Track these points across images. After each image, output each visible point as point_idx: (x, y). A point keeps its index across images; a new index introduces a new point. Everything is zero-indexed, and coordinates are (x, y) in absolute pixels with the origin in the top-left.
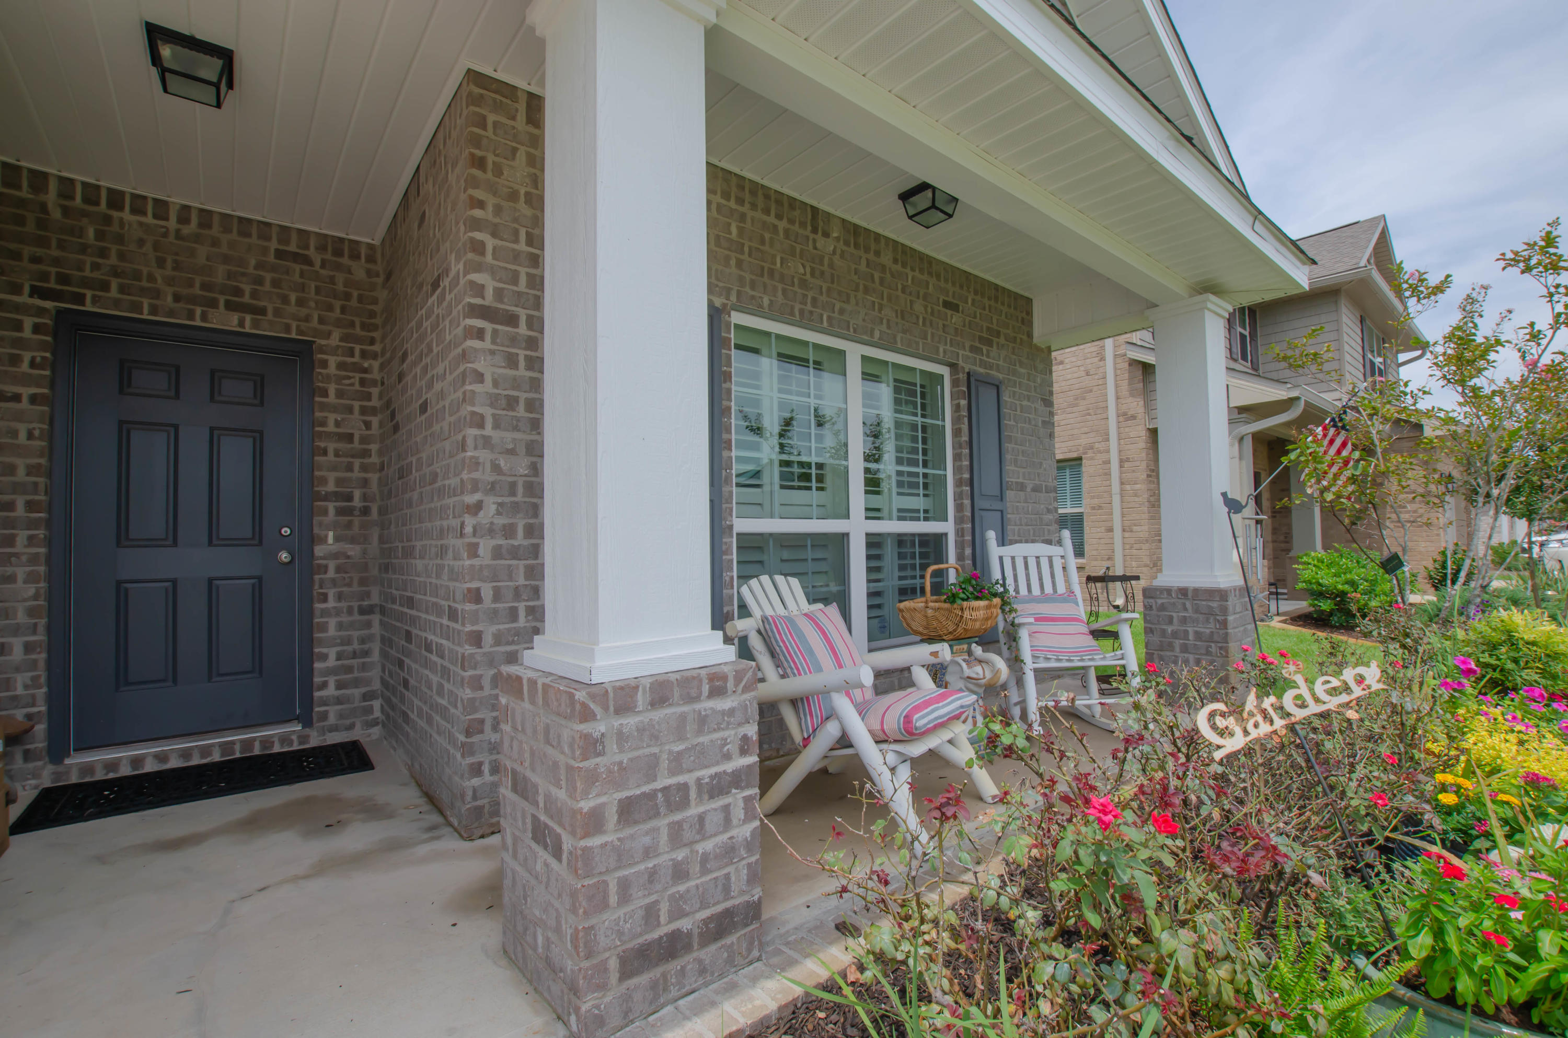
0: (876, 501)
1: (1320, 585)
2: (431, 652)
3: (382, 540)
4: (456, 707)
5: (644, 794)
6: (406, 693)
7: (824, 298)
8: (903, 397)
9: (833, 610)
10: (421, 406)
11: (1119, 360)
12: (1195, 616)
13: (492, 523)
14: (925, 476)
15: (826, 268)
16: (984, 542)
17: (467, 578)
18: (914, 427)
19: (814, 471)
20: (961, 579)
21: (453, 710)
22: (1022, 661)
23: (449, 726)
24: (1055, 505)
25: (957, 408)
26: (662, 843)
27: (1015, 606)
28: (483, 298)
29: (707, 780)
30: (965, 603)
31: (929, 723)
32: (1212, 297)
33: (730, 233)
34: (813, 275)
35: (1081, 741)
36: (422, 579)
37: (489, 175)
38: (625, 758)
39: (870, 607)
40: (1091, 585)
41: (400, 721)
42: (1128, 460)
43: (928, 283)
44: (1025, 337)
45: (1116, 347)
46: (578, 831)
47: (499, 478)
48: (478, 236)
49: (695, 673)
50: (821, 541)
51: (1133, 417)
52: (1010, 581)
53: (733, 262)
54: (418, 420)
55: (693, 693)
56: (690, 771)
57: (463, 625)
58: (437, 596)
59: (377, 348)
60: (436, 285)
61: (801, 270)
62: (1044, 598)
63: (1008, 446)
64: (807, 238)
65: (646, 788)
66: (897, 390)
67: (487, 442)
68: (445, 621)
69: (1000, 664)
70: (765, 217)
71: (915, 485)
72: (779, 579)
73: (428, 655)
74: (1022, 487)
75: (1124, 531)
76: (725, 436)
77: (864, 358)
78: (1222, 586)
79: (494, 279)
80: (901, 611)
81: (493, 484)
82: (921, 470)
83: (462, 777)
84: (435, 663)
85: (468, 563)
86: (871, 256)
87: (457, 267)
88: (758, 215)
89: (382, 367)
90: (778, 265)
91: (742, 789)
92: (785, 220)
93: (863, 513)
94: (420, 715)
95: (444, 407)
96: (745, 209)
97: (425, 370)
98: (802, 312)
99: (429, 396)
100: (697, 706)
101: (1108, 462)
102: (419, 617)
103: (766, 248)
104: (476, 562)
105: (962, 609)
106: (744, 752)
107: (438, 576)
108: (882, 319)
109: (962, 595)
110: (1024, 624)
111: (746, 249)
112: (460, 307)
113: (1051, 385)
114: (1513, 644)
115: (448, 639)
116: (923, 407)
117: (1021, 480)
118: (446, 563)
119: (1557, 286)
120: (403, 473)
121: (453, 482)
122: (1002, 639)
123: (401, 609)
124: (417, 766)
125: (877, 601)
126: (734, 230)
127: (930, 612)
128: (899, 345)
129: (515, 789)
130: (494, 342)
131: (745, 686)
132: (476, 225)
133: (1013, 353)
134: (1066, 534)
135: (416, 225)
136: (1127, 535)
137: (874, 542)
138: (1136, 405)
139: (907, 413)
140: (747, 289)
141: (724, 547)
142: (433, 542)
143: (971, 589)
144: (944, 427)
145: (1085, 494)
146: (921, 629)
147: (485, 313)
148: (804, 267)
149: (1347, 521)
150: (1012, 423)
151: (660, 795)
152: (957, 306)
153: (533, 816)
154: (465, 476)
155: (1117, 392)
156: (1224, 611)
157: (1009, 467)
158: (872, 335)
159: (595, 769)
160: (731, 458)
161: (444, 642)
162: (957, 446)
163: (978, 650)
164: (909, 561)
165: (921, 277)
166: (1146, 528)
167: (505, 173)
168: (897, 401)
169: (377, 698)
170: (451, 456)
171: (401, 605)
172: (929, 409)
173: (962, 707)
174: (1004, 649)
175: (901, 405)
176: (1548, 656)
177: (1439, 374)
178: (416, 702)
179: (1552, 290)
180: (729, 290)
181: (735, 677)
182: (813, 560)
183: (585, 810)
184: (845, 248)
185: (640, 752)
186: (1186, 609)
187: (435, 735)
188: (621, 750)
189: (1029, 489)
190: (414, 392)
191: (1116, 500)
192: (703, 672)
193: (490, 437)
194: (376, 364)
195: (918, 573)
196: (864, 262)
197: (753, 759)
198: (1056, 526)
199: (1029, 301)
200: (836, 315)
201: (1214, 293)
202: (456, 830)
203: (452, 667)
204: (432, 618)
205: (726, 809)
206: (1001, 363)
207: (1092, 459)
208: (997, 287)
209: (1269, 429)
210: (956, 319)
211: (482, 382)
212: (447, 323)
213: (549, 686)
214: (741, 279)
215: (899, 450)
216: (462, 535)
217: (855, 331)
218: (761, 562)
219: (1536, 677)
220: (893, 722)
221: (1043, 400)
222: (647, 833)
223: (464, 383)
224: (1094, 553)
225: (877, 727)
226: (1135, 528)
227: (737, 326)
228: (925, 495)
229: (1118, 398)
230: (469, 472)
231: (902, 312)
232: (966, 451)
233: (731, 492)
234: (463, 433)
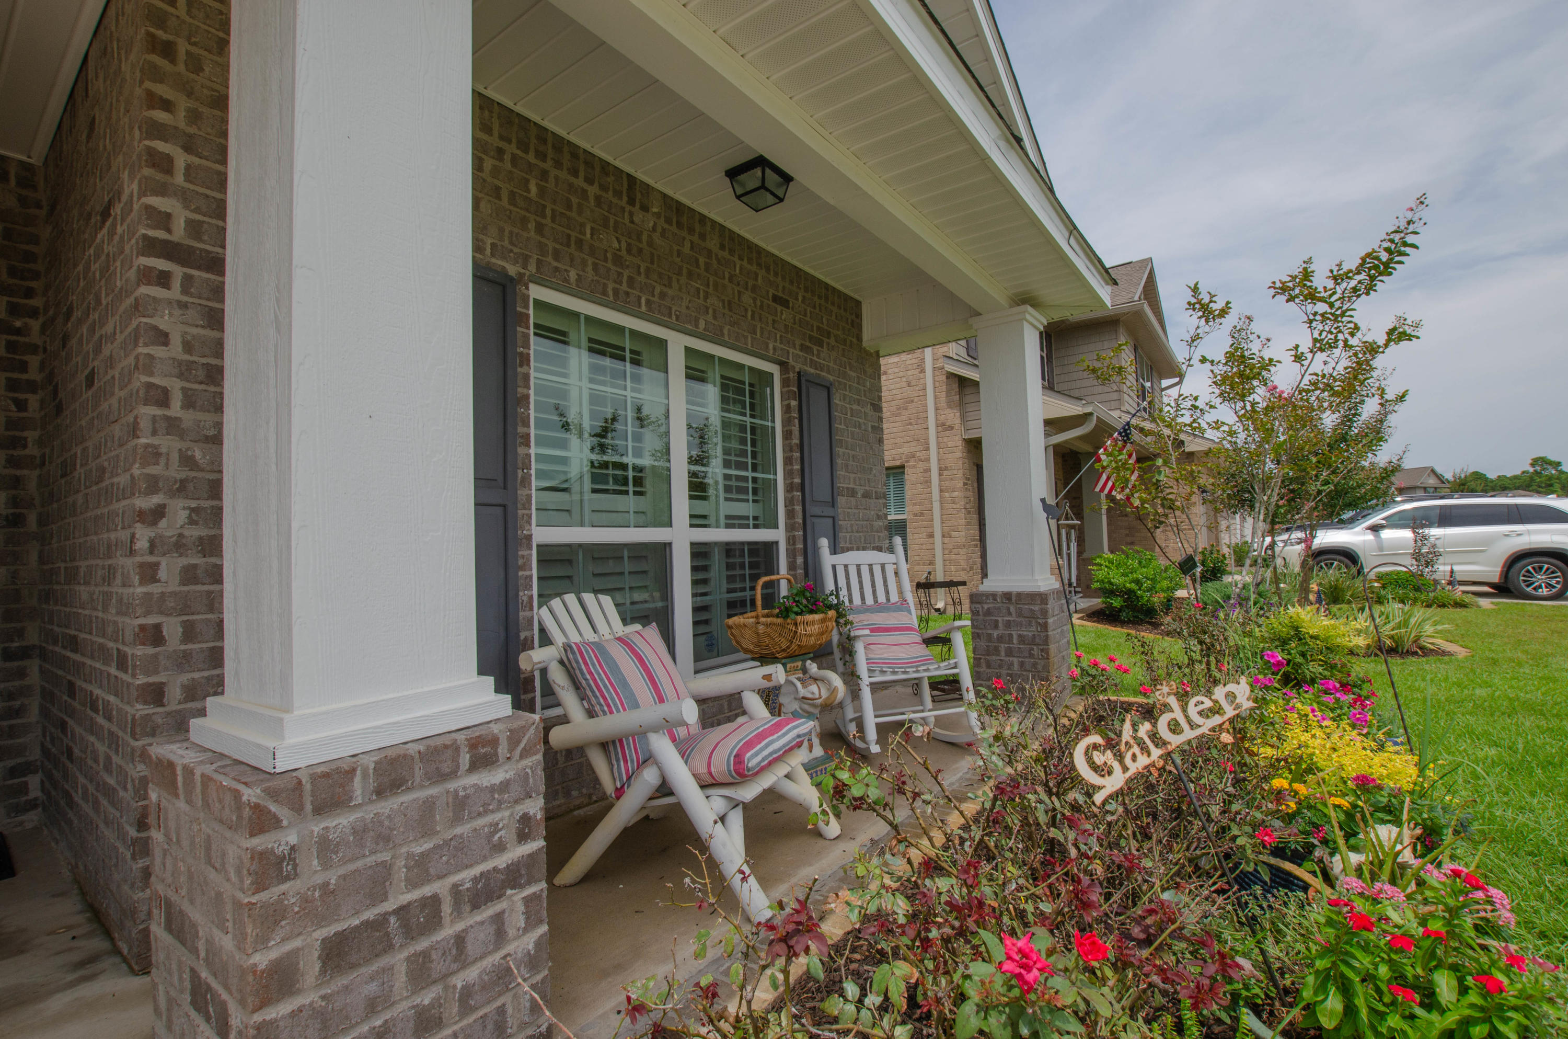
0: (702, 507)
1: (1111, 583)
2: (96, 711)
3: (42, 560)
4: (125, 789)
5: (367, 924)
6: (70, 766)
7: (642, 278)
8: (730, 395)
9: (652, 633)
10: (87, 377)
11: (937, 373)
12: (1019, 619)
13: (181, 535)
14: (755, 480)
15: (644, 245)
16: (816, 550)
17: (139, 611)
18: (743, 428)
19: (631, 474)
20: (795, 591)
21: (122, 793)
22: (858, 677)
23: (118, 814)
24: (885, 511)
25: (787, 409)
26: (398, 985)
27: (850, 618)
28: (169, 231)
29: (468, 885)
30: (799, 617)
31: (763, 760)
32: (1029, 308)
33: (528, 191)
34: (629, 251)
35: (936, 779)
36: (87, 612)
37: (181, 68)
38: (333, 877)
39: (696, 623)
40: (921, 591)
41: (63, 803)
42: (946, 469)
43: (757, 275)
44: (854, 340)
45: (935, 360)
46: (250, 1000)
47: (193, 474)
48: (161, 146)
49: (447, 740)
50: (639, 551)
51: (951, 428)
52: (844, 593)
53: (532, 226)
54: (84, 396)
55: (446, 767)
56: (441, 877)
57: (134, 676)
58: (103, 636)
59: (36, 302)
60: (106, 214)
61: (616, 245)
62: (879, 608)
63: (839, 450)
64: (623, 209)
65: (369, 915)
66: (724, 388)
67: (173, 426)
68: (113, 671)
69: (837, 681)
70: (573, 180)
71: (744, 490)
72: (588, 597)
73: (94, 715)
74: (852, 493)
75: (943, 536)
76: (521, 430)
77: (687, 349)
78: (1042, 590)
79: (186, 207)
80: (730, 627)
81: (183, 482)
82: (749, 474)
83: (132, 886)
84: (102, 727)
85: (140, 590)
86: (696, 239)
87: (131, 187)
88: (563, 174)
89: (43, 330)
90: (588, 236)
91: (522, 887)
92: (596, 184)
93: (687, 521)
94: (85, 796)
95: (113, 377)
96: (548, 165)
97: (92, 330)
98: (616, 292)
99: (96, 363)
100: (452, 785)
101: (928, 470)
102: (84, 664)
103: (573, 214)
104: (155, 589)
105: (796, 624)
106: (523, 837)
107: (105, 609)
108: (707, 308)
109: (796, 609)
110: (859, 636)
111: (548, 212)
112: (133, 241)
113: (879, 390)
114: (1300, 639)
115: (116, 695)
116: (752, 407)
117: (851, 486)
118: (114, 590)
119: (1315, 314)
120: (67, 470)
121: (122, 480)
122: (837, 654)
123: (64, 652)
124: (81, 867)
125: (704, 616)
126: (534, 189)
127: (761, 628)
128: (726, 338)
129: (169, 928)
130: (185, 291)
131: (524, 749)
132: (157, 131)
133: (843, 356)
134: (898, 540)
135: (84, 136)
136: (946, 540)
137: (700, 552)
138: (953, 417)
139: (735, 412)
140: (550, 259)
141: (520, 562)
142: (100, 562)
143: (805, 602)
144: (773, 428)
145: (907, 502)
146: (751, 647)
147: (170, 251)
148: (619, 242)
149: (1150, 525)
150: (842, 427)
151: (393, 920)
152: (788, 301)
153: (192, 970)
154: (136, 471)
155: (936, 403)
156: (1045, 613)
157: (840, 473)
158: (697, 326)
159: (280, 901)
160: (529, 456)
161: (112, 699)
162: (788, 449)
163: (813, 667)
164: (738, 572)
165: (749, 266)
166: (963, 533)
167: (207, 69)
168: (724, 400)
169: (36, 772)
170: (121, 446)
171: (64, 647)
172: (758, 408)
173: (799, 736)
174: (840, 664)
175: (728, 403)
176: (1327, 648)
177: (1217, 392)
178: (82, 780)
179: (1311, 317)
180: (526, 259)
181: (509, 739)
182: (630, 573)
183: (262, 967)
184: (666, 226)
185: (359, 864)
186: (1010, 614)
187: (102, 826)
188: (326, 865)
189: (859, 495)
190: (79, 359)
191: (936, 506)
192: (461, 737)
193: (178, 419)
194: (35, 325)
195: (748, 584)
196: (687, 244)
197: (538, 844)
198: (886, 533)
199: (858, 304)
200: (656, 299)
201: (1032, 306)
202: (125, 960)
203: (120, 734)
204: (98, 665)
205: (498, 919)
206: (831, 364)
207: (914, 467)
208: (827, 286)
209: (1066, 442)
210: (786, 315)
211: (166, 343)
212: (118, 264)
213: (210, 779)
214: (542, 248)
215: (726, 452)
216: (132, 552)
217: (677, 320)
218: (569, 577)
219: (1320, 669)
220: (721, 763)
221: (872, 404)
222: (372, 979)
223: (136, 345)
224: (917, 558)
225: (703, 770)
226: (953, 534)
227: (539, 304)
228: (754, 501)
229: (937, 409)
230: (143, 466)
231: (730, 302)
232: (797, 455)
233: (529, 497)
234: (135, 412)
